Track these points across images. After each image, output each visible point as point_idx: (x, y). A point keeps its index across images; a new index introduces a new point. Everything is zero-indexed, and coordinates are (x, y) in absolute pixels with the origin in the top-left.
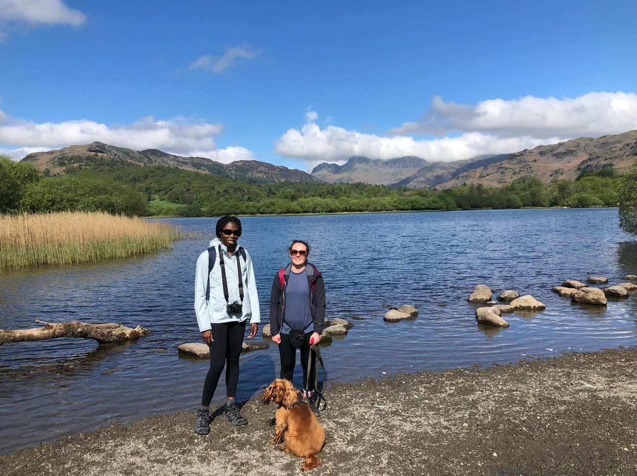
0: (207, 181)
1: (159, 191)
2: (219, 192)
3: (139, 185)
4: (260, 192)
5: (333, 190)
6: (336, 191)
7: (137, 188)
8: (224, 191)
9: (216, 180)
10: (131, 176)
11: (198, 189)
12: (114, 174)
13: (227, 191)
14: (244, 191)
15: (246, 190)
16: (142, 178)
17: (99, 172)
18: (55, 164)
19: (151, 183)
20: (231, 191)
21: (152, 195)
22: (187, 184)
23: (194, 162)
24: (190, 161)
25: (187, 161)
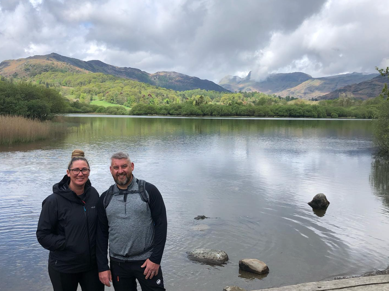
0: (135, 87)
1: (99, 93)
2: (144, 96)
3: (84, 87)
4: (176, 97)
5: (234, 98)
6: (236, 98)
7: (82, 90)
8: (148, 95)
9: (143, 87)
10: (79, 81)
11: (128, 92)
12: (65, 79)
13: (151, 95)
14: (164, 95)
15: (165, 95)
16: (86, 82)
17: (54, 77)
18: (22, 69)
19: (93, 87)
20: (154, 96)
21: (93, 96)
22: (121, 88)
23: (127, 71)
24: (124, 70)
25: (122, 70)
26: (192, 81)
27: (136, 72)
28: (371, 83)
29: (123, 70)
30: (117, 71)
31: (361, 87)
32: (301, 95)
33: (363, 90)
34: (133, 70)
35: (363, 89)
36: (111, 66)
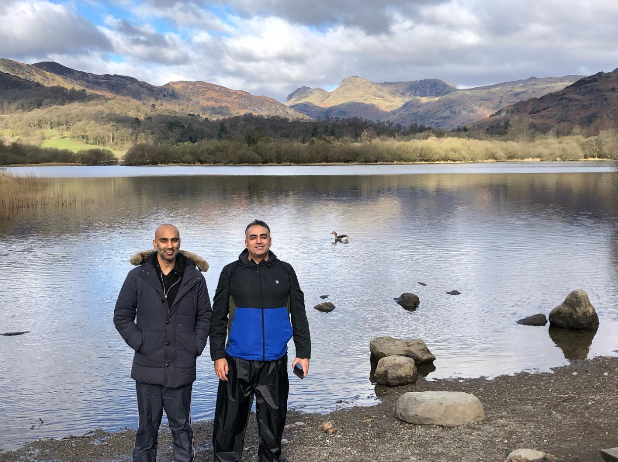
23: (110, 82)
24: (105, 80)
25: (101, 81)
26: (236, 98)
27: (128, 83)
28: (563, 96)
29: (103, 79)
30: (91, 82)
31: (545, 105)
32: (437, 121)
33: (548, 110)
34: (122, 80)
35: (548, 108)
36: (78, 72)
